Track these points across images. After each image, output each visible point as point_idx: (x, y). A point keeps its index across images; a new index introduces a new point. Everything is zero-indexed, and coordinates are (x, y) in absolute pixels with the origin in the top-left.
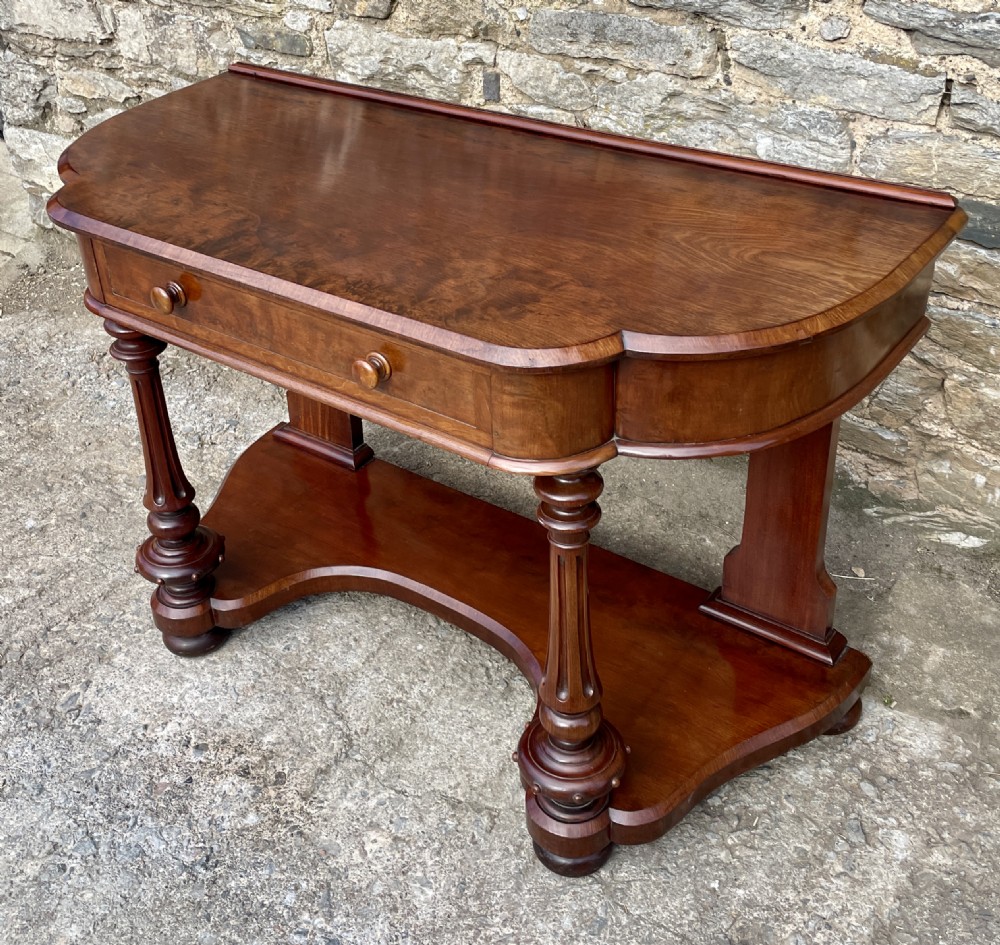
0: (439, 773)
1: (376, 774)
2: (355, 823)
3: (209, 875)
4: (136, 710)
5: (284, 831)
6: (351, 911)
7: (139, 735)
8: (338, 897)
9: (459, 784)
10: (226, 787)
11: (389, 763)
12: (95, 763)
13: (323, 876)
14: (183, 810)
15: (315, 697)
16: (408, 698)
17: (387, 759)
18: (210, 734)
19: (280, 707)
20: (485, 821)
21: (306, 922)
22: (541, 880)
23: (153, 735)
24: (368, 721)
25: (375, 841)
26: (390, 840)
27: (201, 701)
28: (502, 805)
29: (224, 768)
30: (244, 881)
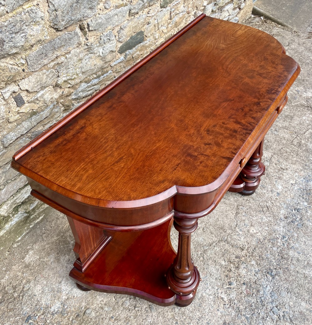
0: (229, 217)
1: (231, 233)
2: (248, 236)
3: (274, 270)
4: (218, 310)
5: (255, 253)
6: (275, 234)
7: (228, 306)
8: (271, 237)
9: (231, 213)
10: (244, 272)
11: (227, 230)
12: (243, 318)
13: (266, 241)
14: (255, 283)
15: (204, 252)
16: (202, 227)
17: (225, 230)
18: (224, 282)
19: (210, 262)
20: (241, 207)
21: (280, 244)
22: (255, 196)
23: (227, 301)
24: (212, 236)
25: (253, 231)
26: (252, 227)
27: (210, 288)
28: (235, 203)
29: (237, 274)
30: (273, 261)
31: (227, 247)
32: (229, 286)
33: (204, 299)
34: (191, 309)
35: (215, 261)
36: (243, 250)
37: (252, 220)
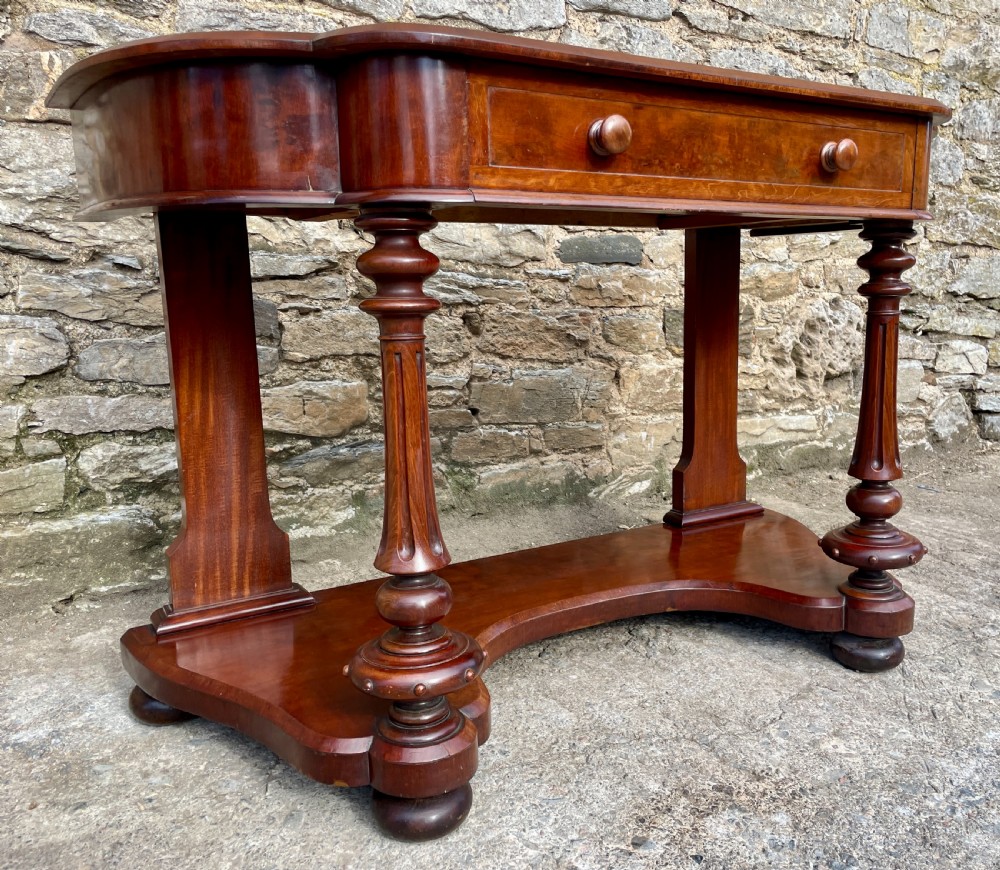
0: (758, 697)
1: (739, 732)
2: (806, 754)
5: (805, 799)
6: (926, 775)
8: (907, 779)
9: (775, 691)
10: (722, 830)
11: (729, 722)
13: (876, 783)
15: (602, 747)
17: (722, 722)
18: (617, 831)
20: (823, 690)
24: (662, 722)
25: (835, 746)
27: (549, 830)
28: (806, 678)
29: (687, 826)
30: (876, 837)
31: (701, 754)
32: (631, 848)
33: (498, 849)
34: (428, 858)
35: (626, 775)
36: (759, 779)
37: (846, 722)
